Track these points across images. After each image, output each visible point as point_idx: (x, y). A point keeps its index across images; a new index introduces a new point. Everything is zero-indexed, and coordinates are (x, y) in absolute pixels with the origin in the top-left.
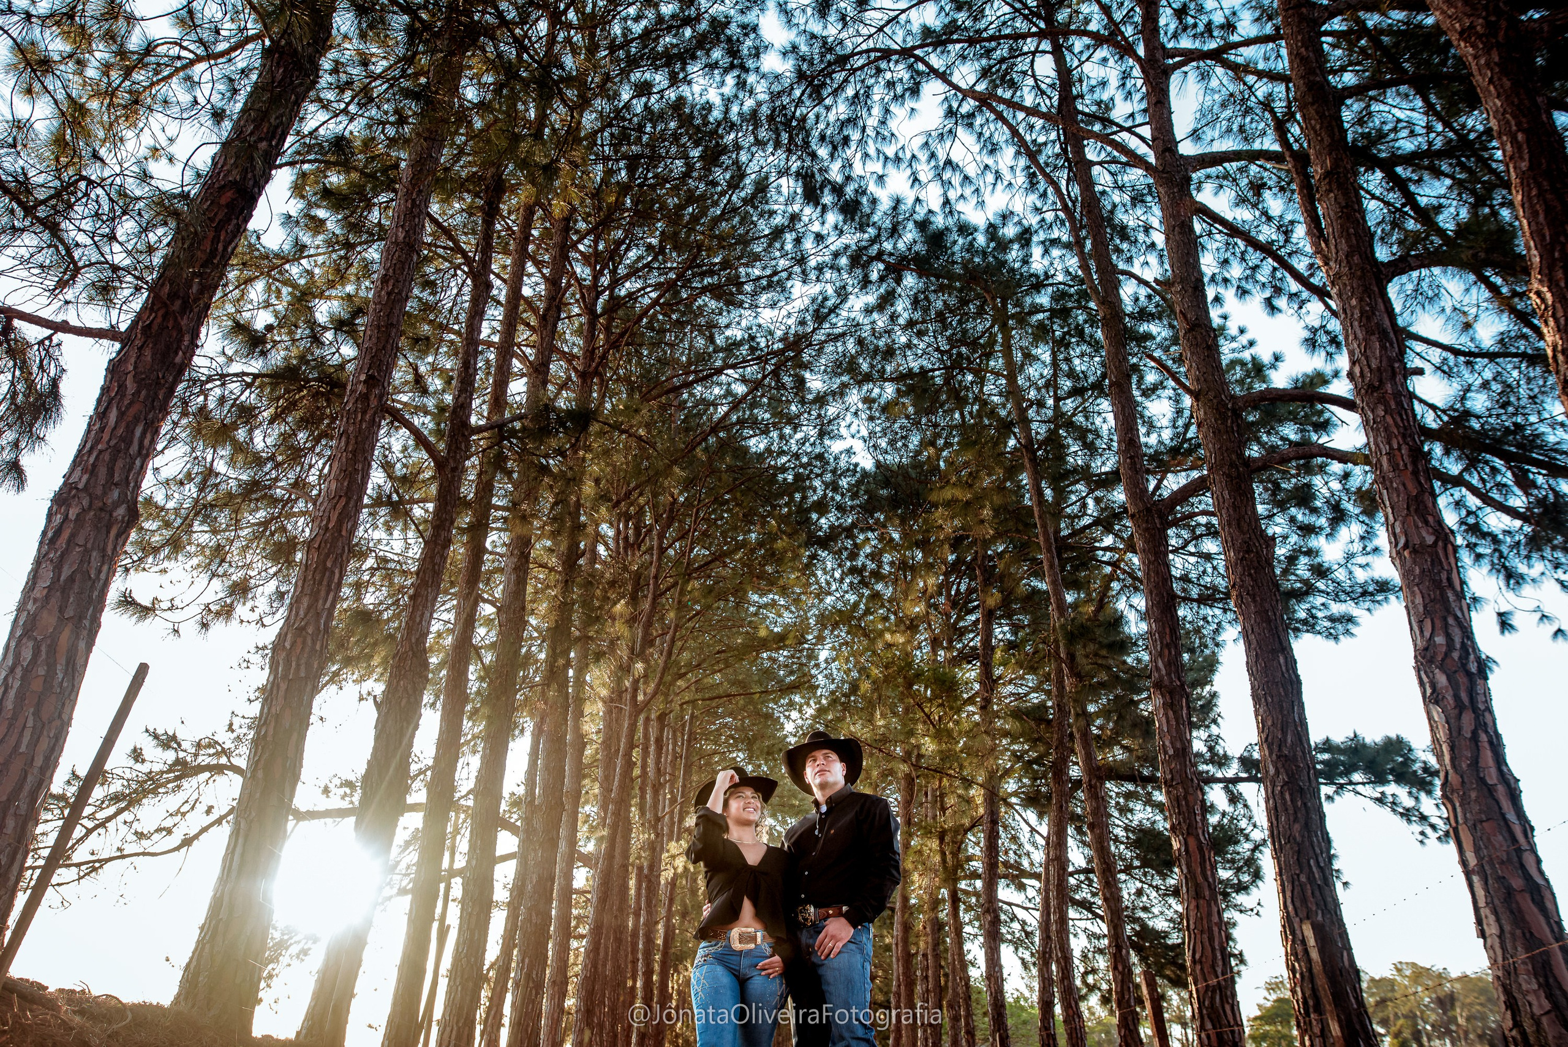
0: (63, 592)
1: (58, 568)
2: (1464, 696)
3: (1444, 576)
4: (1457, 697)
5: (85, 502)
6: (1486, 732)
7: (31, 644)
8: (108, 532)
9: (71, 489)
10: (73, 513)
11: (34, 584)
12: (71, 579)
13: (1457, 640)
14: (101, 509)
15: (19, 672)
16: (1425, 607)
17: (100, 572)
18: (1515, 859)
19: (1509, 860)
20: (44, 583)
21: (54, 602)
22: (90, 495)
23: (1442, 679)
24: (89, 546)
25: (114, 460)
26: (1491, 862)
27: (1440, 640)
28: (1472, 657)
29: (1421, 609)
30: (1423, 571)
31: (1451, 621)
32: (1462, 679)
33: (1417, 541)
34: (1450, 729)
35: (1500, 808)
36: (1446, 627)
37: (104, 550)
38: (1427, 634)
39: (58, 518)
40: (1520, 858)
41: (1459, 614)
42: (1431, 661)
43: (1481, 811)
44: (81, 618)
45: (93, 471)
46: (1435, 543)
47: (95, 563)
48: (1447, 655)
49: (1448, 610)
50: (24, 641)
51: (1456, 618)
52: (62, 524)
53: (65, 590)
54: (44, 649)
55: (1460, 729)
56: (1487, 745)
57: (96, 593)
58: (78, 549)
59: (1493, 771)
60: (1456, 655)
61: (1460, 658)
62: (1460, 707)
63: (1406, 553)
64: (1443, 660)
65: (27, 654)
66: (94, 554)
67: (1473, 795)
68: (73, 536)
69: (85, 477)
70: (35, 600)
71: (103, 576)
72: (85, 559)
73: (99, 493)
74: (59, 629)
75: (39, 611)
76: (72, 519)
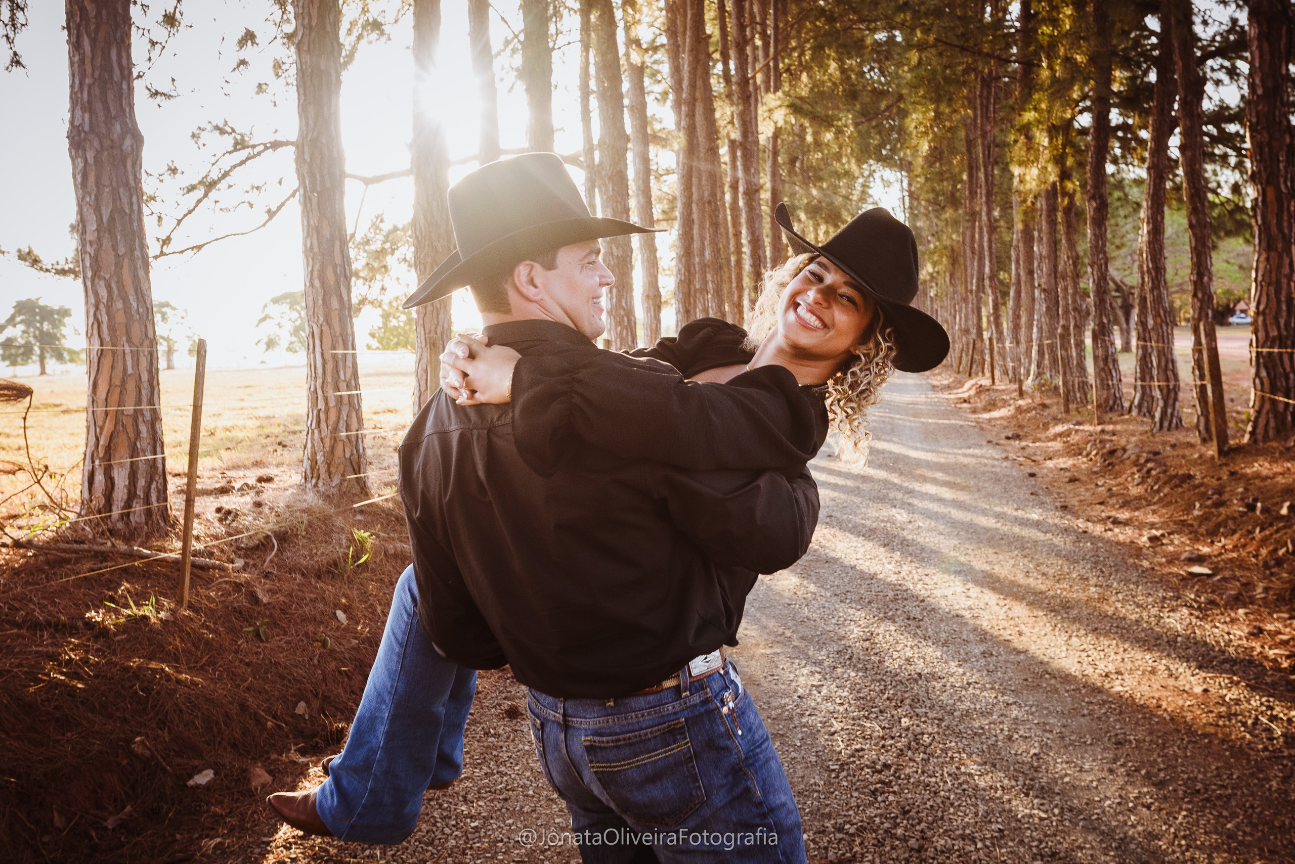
0: (110, 232)
1: (97, 210)
5: (96, 144)
7: (102, 283)
8: (125, 167)
9: (79, 133)
10: (90, 155)
12: (112, 219)
14: (112, 147)
15: (102, 307)
17: (131, 204)
20: (92, 227)
21: (107, 243)
22: (97, 135)
24: (114, 184)
25: (104, 94)
37: (127, 184)
39: (80, 162)
44: (132, 250)
45: (89, 107)
47: (125, 200)
50: (96, 281)
52: (85, 167)
53: (111, 231)
54: (114, 286)
57: (135, 224)
58: (107, 190)
65: (103, 293)
66: (121, 190)
68: (98, 179)
69: (87, 116)
70: (91, 243)
71: (135, 207)
72: (116, 197)
73: (104, 130)
74: (119, 265)
75: (97, 251)
76: (91, 160)
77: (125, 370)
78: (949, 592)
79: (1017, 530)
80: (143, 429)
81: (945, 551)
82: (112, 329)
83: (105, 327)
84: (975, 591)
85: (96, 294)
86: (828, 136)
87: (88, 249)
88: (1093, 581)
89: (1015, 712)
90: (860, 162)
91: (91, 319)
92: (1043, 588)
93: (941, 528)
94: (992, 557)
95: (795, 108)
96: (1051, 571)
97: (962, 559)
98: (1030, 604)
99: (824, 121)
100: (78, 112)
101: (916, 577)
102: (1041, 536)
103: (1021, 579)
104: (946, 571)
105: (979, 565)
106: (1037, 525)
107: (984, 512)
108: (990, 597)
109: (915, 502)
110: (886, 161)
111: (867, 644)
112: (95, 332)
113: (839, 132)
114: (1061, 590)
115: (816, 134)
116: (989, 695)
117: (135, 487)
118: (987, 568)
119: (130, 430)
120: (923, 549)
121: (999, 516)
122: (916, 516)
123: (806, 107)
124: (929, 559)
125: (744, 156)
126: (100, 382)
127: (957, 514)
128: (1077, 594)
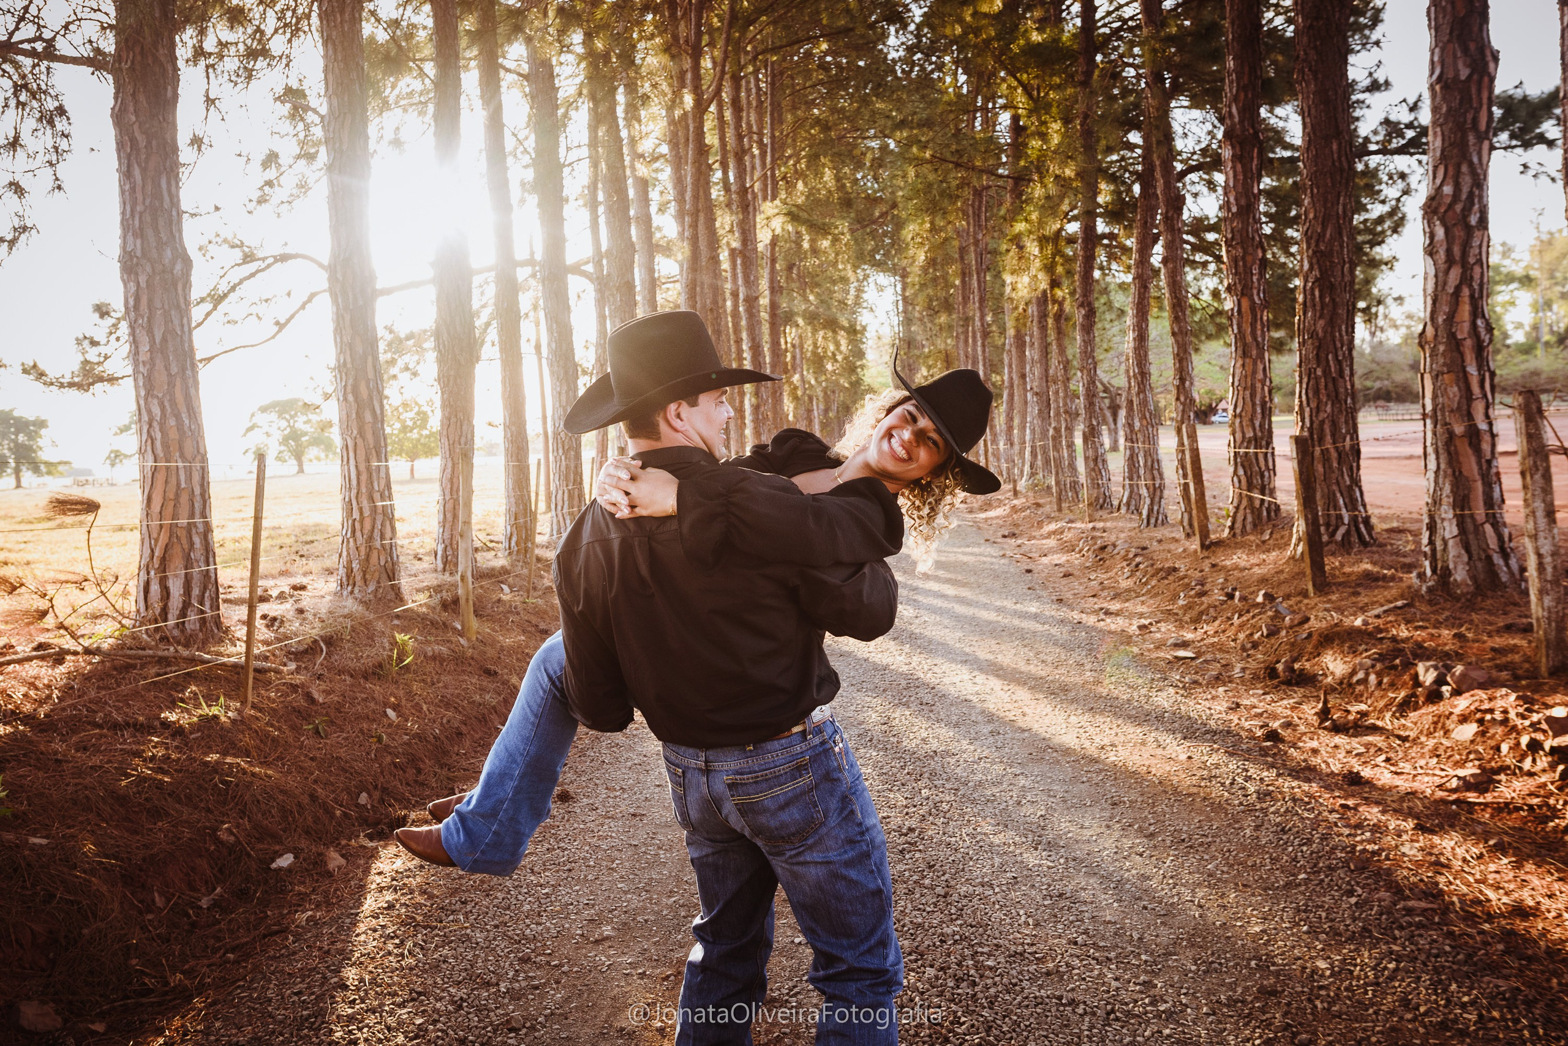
0: (162, 353)
1: (150, 332)
2: (1457, 251)
3: (1470, 116)
4: (1449, 252)
5: (148, 269)
6: (1470, 286)
7: (156, 401)
8: (175, 289)
9: (131, 258)
10: (142, 279)
11: (137, 347)
12: (164, 340)
13: (1465, 190)
14: (163, 272)
15: (155, 424)
16: (1443, 151)
17: (182, 326)
18: (1465, 407)
19: (1459, 408)
20: (145, 348)
21: (159, 364)
22: (149, 260)
23: (1440, 232)
24: (166, 307)
25: (155, 220)
26: (1443, 410)
27: (1448, 190)
28: (1476, 207)
29: (1438, 154)
30: (1449, 110)
31: (1464, 168)
32: (1458, 232)
33: (1451, 75)
34: (1436, 284)
35: (1463, 361)
36: (1458, 174)
37: (178, 307)
38: (1438, 181)
39: (132, 286)
40: (1469, 406)
41: (1475, 160)
42: (1435, 212)
43: (1444, 364)
44: (183, 370)
45: (140, 234)
46: (1470, 77)
47: (176, 322)
48: (1450, 206)
49: (1465, 156)
50: (149, 399)
51: (1471, 164)
52: (137, 290)
53: (163, 351)
54: (167, 404)
55: (1445, 283)
56: (1467, 300)
58: (159, 312)
59: (1466, 326)
60: (1458, 208)
61: (1463, 210)
62: (1450, 261)
63: (1438, 88)
64: (1446, 212)
65: (156, 411)
66: (173, 313)
67: (1442, 348)
68: (150, 302)
69: (139, 242)
70: (143, 363)
72: (168, 320)
73: (156, 256)
74: (171, 384)
75: (151, 371)
76: (143, 284)
77: (178, 484)
78: (956, 679)
79: (1016, 622)
80: (197, 540)
81: (951, 643)
82: (166, 446)
83: (158, 444)
84: (981, 678)
85: (149, 412)
86: (825, 244)
87: (141, 369)
88: (1088, 667)
89: (1022, 781)
90: (855, 267)
91: (145, 437)
92: (1043, 674)
93: (946, 622)
94: (995, 647)
95: (793, 216)
96: (1050, 659)
97: (967, 650)
98: (1031, 688)
99: (820, 229)
100: (130, 238)
101: (926, 668)
102: (1039, 627)
103: (1022, 666)
104: (953, 661)
105: (983, 655)
106: (1035, 617)
107: (985, 607)
108: (995, 683)
109: (920, 598)
110: (879, 265)
111: (884, 727)
112: (149, 448)
113: (836, 240)
114: (1060, 675)
115: (813, 241)
116: (998, 768)
117: (190, 596)
118: (990, 657)
119: (184, 541)
120: (930, 642)
121: (999, 610)
122: (922, 612)
123: (804, 215)
124: (937, 651)
125: (744, 264)
126: (154, 496)
127: (960, 609)
128: (1075, 679)
